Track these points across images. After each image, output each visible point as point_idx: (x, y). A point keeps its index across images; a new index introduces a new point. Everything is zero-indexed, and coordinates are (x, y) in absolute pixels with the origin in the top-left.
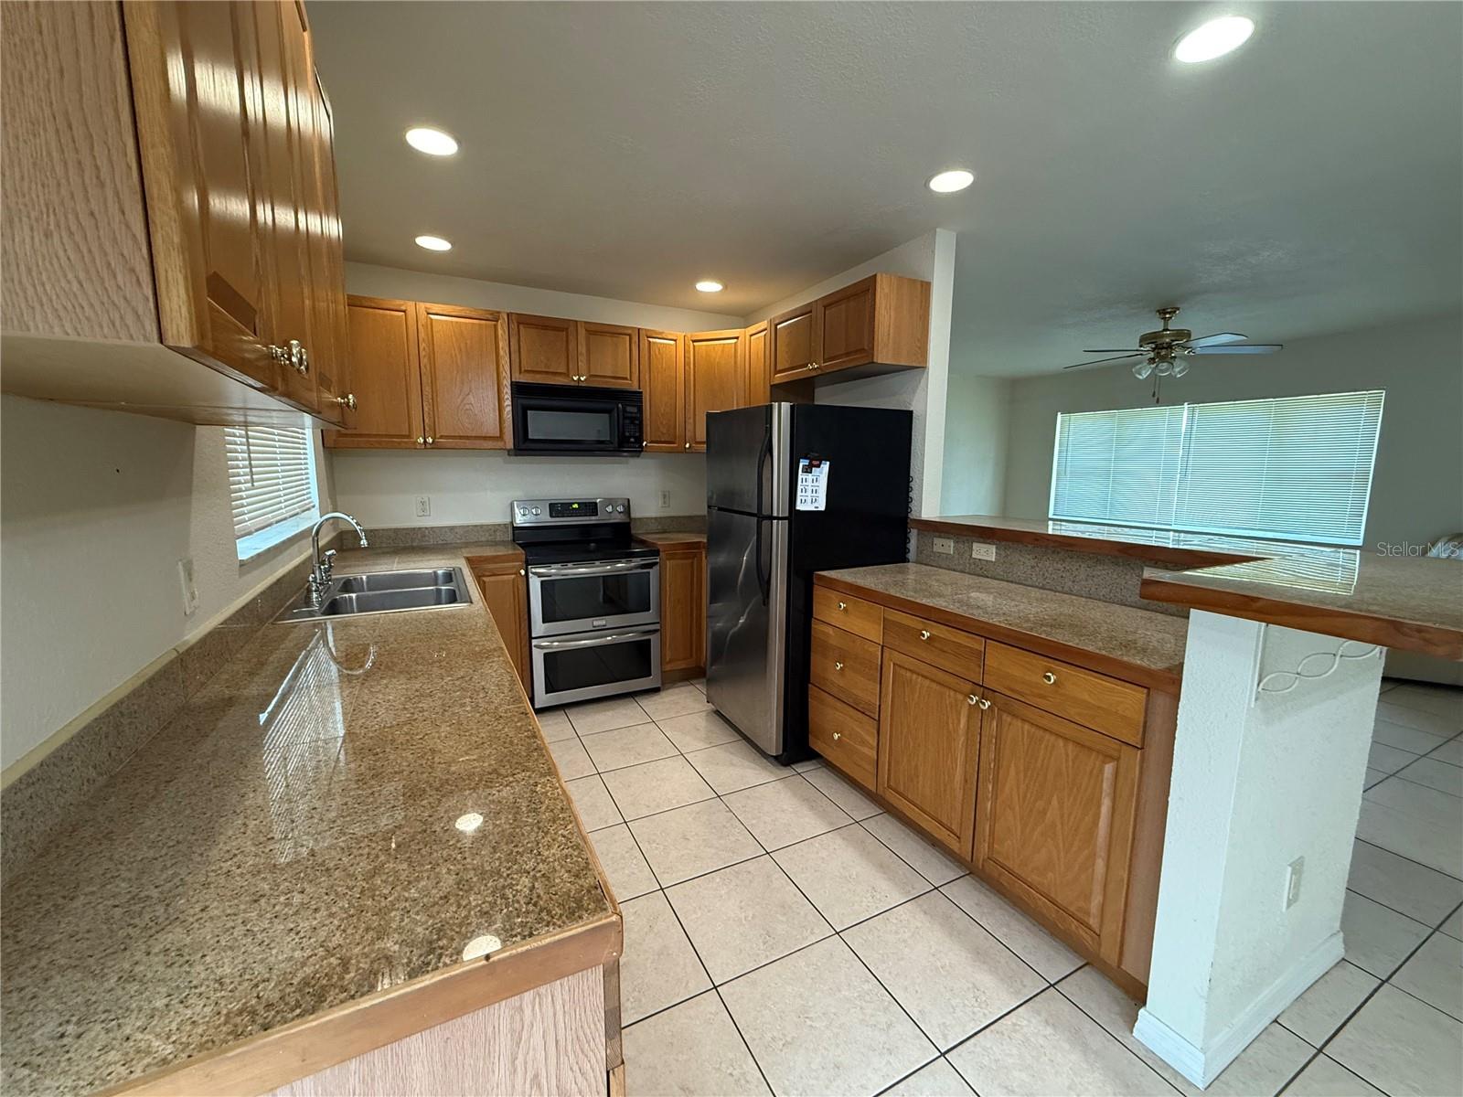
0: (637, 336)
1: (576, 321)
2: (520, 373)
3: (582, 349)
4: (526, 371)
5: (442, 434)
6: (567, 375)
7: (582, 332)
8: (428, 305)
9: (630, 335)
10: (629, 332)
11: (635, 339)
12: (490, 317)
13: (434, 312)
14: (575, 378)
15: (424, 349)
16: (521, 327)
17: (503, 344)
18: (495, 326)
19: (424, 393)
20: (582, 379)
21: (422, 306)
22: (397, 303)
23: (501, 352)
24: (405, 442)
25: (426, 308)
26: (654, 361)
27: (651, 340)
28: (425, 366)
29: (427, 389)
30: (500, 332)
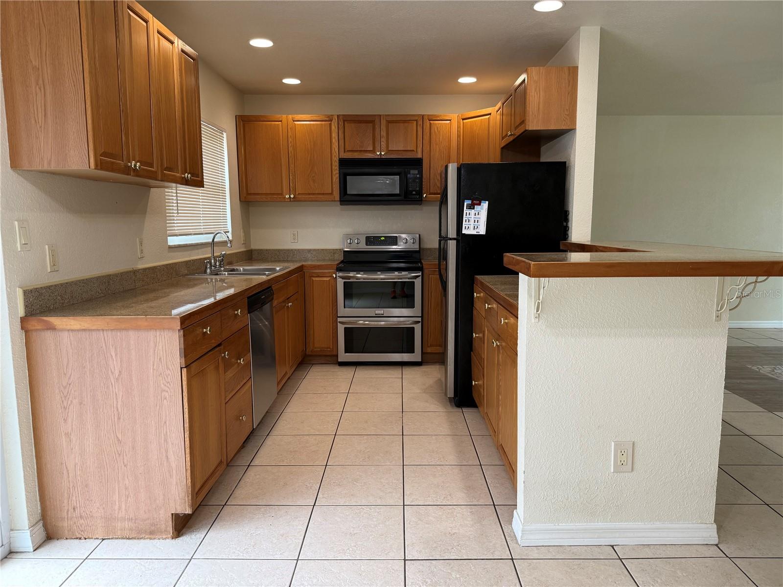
0: (423, 121)
1: (380, 115)
2: (345, 152)
3: (384, 133)
4: (347, 151)
5: (300, 192)
6: (374, 151)
7: (384, 122)
8: (294, 116)
9: (416, 120)
10: (416, 118)
11: (420, 122)
12: (327, 119)
13: (297, 120)
14: (378, 153)
15: (291, 142)
16: (346, 123)
17: (334, 135)
18: (330, 124)
19: (290, 168)
20: (383, 153)
21: (290, 116)
22: (278, 116)
23: (334, 140)
24: (280, 198)
25: (293, 118)
26: (433, 136)
27: (432, 122)
28: (291, 153)
29: (292, 166)
30: (333, 127)
